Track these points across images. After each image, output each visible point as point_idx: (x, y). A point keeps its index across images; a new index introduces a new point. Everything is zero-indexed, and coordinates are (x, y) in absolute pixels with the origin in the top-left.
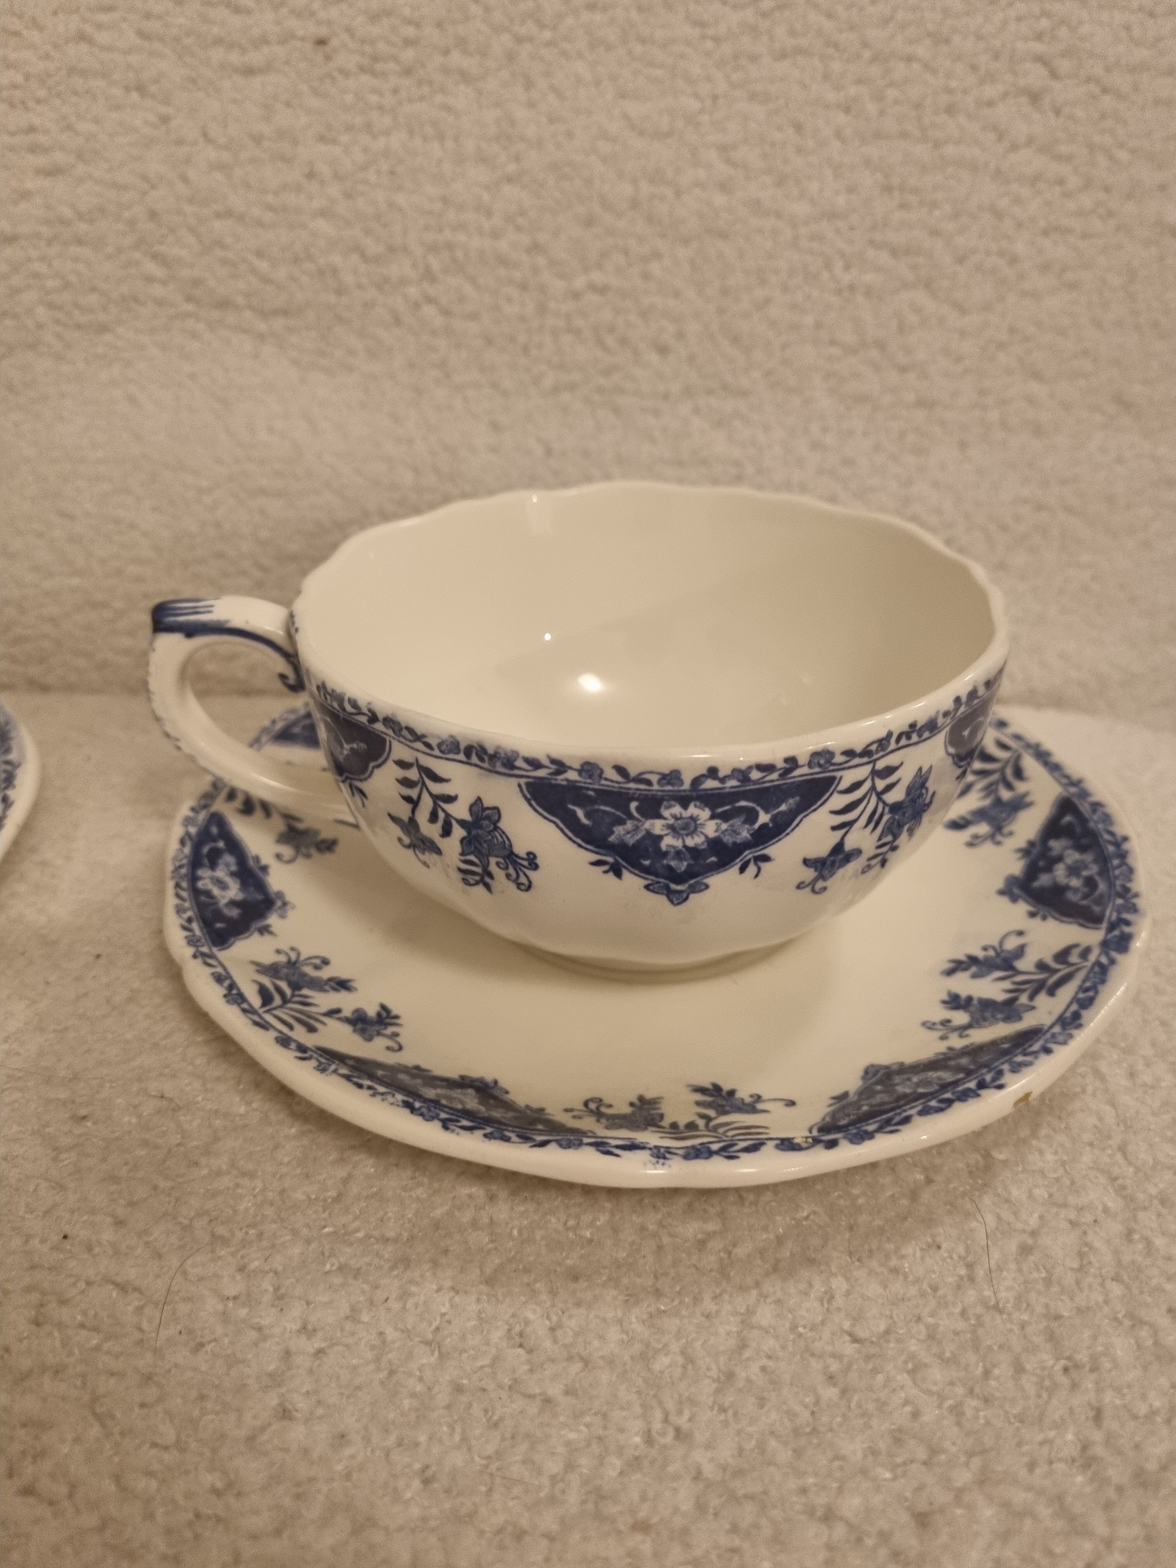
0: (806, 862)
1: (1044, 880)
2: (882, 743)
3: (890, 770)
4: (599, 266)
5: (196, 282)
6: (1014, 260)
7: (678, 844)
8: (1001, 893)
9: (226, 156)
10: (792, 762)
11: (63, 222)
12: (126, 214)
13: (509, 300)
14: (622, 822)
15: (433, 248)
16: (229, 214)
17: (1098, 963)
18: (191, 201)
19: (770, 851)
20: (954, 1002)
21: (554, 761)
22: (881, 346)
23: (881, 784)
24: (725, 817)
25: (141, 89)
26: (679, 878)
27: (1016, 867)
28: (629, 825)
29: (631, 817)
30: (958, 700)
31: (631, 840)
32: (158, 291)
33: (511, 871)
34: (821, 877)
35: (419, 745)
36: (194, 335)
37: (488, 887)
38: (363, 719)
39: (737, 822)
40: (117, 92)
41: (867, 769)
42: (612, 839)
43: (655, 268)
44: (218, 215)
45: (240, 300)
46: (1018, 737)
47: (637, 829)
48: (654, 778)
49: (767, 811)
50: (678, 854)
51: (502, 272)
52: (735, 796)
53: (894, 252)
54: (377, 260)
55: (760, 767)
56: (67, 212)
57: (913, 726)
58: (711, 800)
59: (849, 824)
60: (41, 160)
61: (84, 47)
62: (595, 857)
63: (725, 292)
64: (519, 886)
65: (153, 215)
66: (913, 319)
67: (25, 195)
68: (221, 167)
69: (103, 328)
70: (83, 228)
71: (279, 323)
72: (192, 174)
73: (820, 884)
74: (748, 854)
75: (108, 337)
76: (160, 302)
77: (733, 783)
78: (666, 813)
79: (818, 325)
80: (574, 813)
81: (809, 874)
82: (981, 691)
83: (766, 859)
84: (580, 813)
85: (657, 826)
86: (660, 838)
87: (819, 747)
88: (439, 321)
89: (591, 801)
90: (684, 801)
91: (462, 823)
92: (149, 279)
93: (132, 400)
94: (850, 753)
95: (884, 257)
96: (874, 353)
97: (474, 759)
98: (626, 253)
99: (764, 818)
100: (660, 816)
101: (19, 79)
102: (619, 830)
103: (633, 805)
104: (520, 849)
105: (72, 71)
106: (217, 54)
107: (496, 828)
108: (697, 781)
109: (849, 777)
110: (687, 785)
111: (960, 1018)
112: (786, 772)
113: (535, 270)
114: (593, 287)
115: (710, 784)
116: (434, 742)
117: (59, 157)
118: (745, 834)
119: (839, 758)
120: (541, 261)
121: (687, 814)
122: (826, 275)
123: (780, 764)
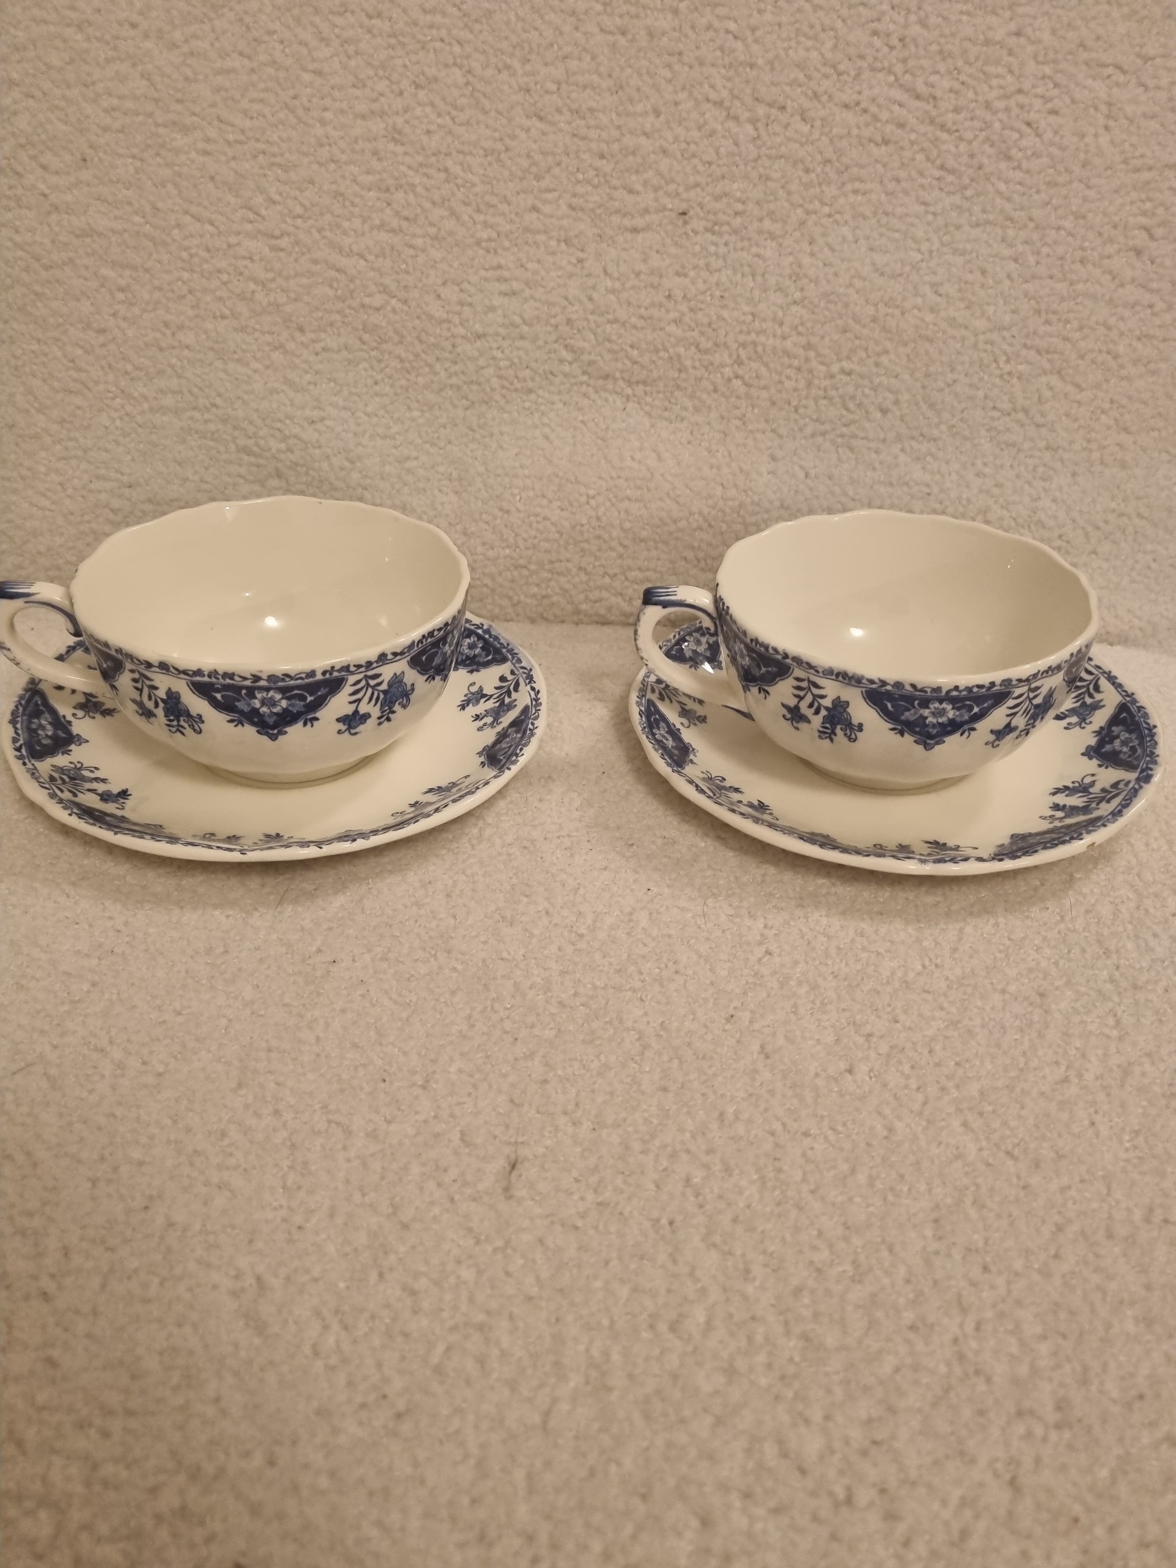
0: (992, 732)
1: (1108, 748)
2: (1035, 676)
3: (1037, 688)
4: (848, 357)
5: (591, 363)
6: (1116, 357)
7: (935, 721)
8: (1083, 754)
9: (617, 285)
10: (993, 684)
11: (515, 326)
12: (553, 321)
13: (789, 378)
14: (909, 710)
15: (743, 345)
16: (616, 321)
17: (1133, 788)
18: (592, 313)
19: (976, 726)
20: (1056, 807)
21: (881, 681)
22: (1026, 411)
23: (1032, 695)
24: (958, 709)
25: (567, 241)
26: (931, 737)
27: (1093, 741)
28: (912, 711)
29: (914, 707)
30: (1072, 655)
31: (912, 719)
32: (566, 368)
33: (848, 732)
34: (998, 739)
35: (812, 671)
36: (585, 395)
37: (832, 740)
38: (779, 657)
39: (963, 711)
40: (553, 243)
41: (1026, 688)
42: (903, 718)
43: (884, 360)
44: (609, 322)
45: (618, 375)
46: (1098, 667)
47: (916, 713)
48: (929, 690)
49: (978, 706)
50: (934, 726)
51: (786, 360)
52: (965, 699)
53: (1039, 352)
54: (706, 352)
55: (979, 686)
56: (517, 320)
57: (1050, 668)
58: (953, 701)
59: (1015, 714)
60: (504, 287)
61: (534, 215)
62: (892, 726)
63: (927, 375)
64: (850, 739)
65: (569, 322)
66: (1048, 394)
67: (492, 309)
68: (613, 291)
69: (530, 391)
70: (526, 329)
71: (640, 389)
72: (595, 296)
73: (997, 743)
74: (966, 727)
75: (533, 396)
76: (566, 375)
77: (965, 693)
78: (931, 706)
79: (986, 397)
80: (886, 706)
81: (992, 737)
82: (1084, 649)
83: (974, 729)
84: (889, 705)
85: (926, 712)
86: (926, 718)
87: (1006, 677)
88: (743, 390)
89: (895, 700)
90: (941, 701)
91: (827, 708)
92: (562, 361)
93: (546, 438)
94: (1020, 680)
95: (1032, 353)
96: (1021, 416)
97: (840, 678)
98: (866, 350)
99: (976, 710)
100: (928, 708)
101: (494, 235)
102: (907, 714)
103: (916, 702)
104: (855, 722)
105: (527, 230)
106: (616, 219)
107: (845, 710)
108: (948, 692)
109: (1018, 692)
110: (944, 693)
111: (1060, 814)
112: (989, 688)
113: (807, 360)
114: (843, 371)
115: (955, 693)
116: (820, 670)
117: (516, 285)
118: (966, 717)
119: (1014, 683)
120: (812, 354)
121: (941, 707)
122: (994, 365)
123: (987, 685)
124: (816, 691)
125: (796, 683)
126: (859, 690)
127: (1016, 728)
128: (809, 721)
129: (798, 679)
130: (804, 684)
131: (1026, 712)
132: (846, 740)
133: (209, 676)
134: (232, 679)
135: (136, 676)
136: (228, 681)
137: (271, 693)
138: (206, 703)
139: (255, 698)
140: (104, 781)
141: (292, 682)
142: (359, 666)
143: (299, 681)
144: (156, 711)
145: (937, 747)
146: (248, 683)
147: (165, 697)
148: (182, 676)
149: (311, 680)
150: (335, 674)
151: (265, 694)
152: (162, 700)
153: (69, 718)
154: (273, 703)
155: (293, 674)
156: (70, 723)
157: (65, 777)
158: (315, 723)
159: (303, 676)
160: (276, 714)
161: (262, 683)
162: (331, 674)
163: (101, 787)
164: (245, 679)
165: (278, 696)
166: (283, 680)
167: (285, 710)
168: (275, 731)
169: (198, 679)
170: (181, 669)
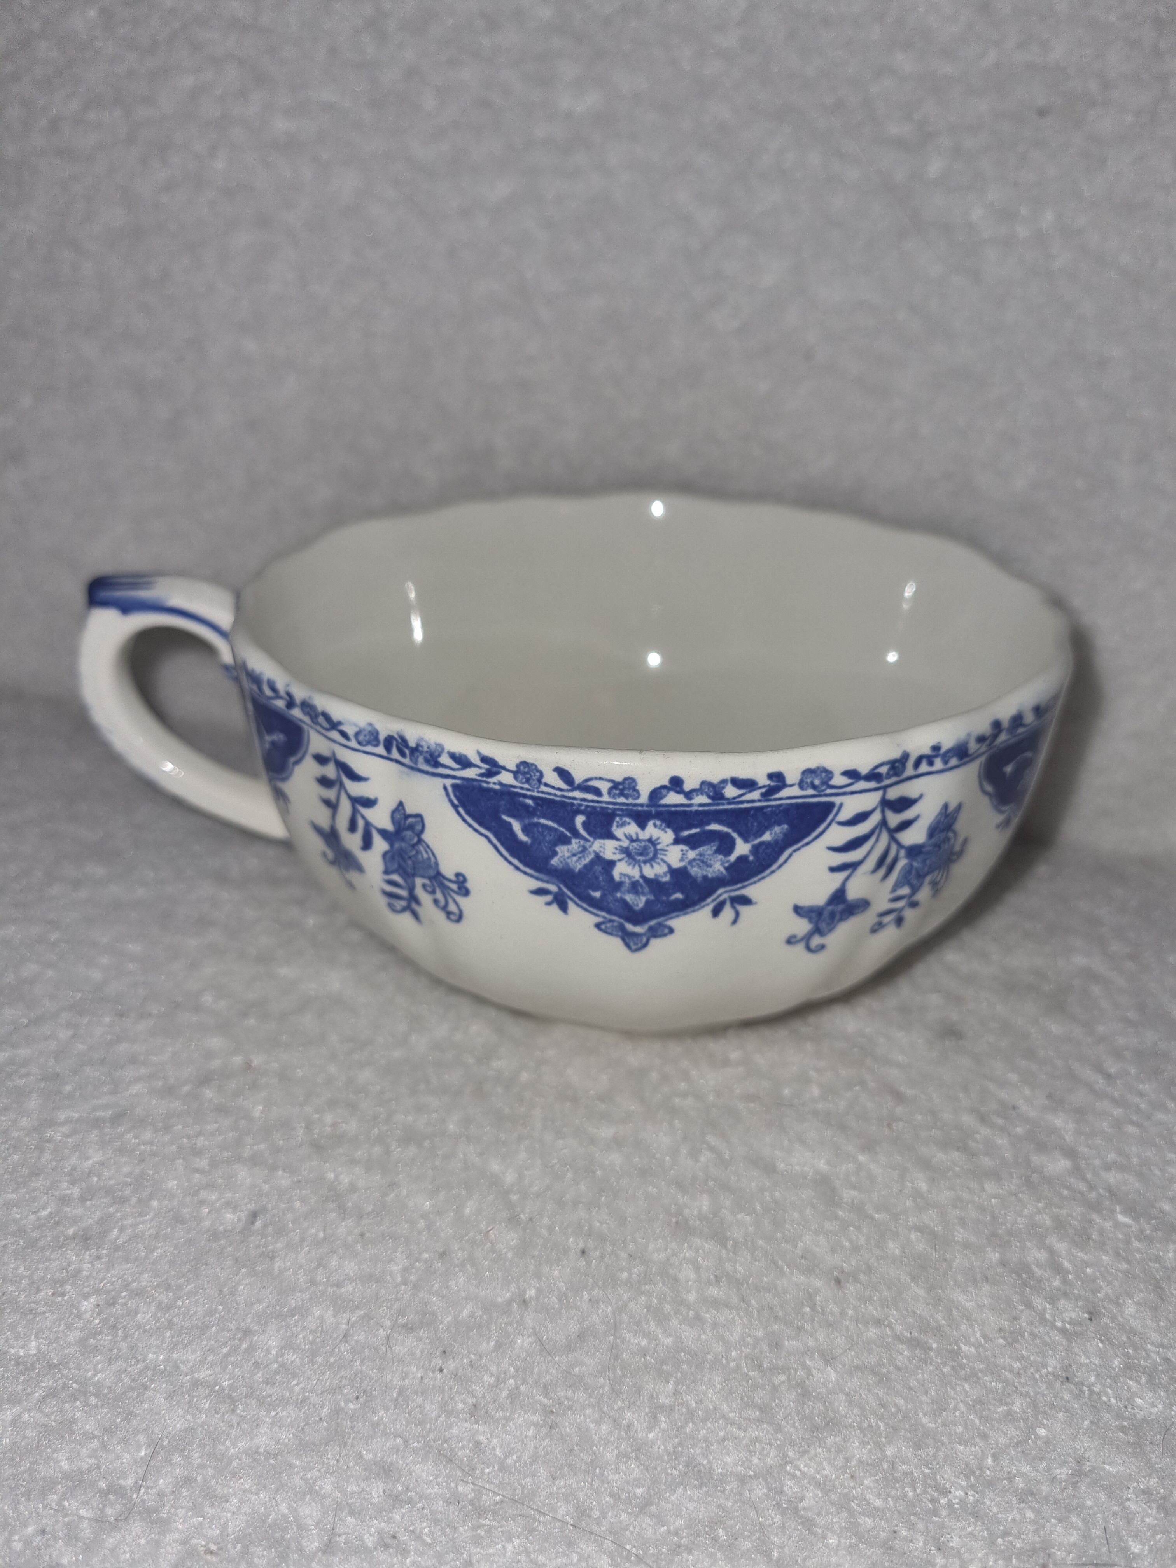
124: (355, 789)
125: (318, 770)
126: (440, 782)
127: (863, 905)
128: (360, 868)
129: (321, 760)
130: (330, 771)
131: (884, 864)
132: (440, 916)
145: (657, 945)
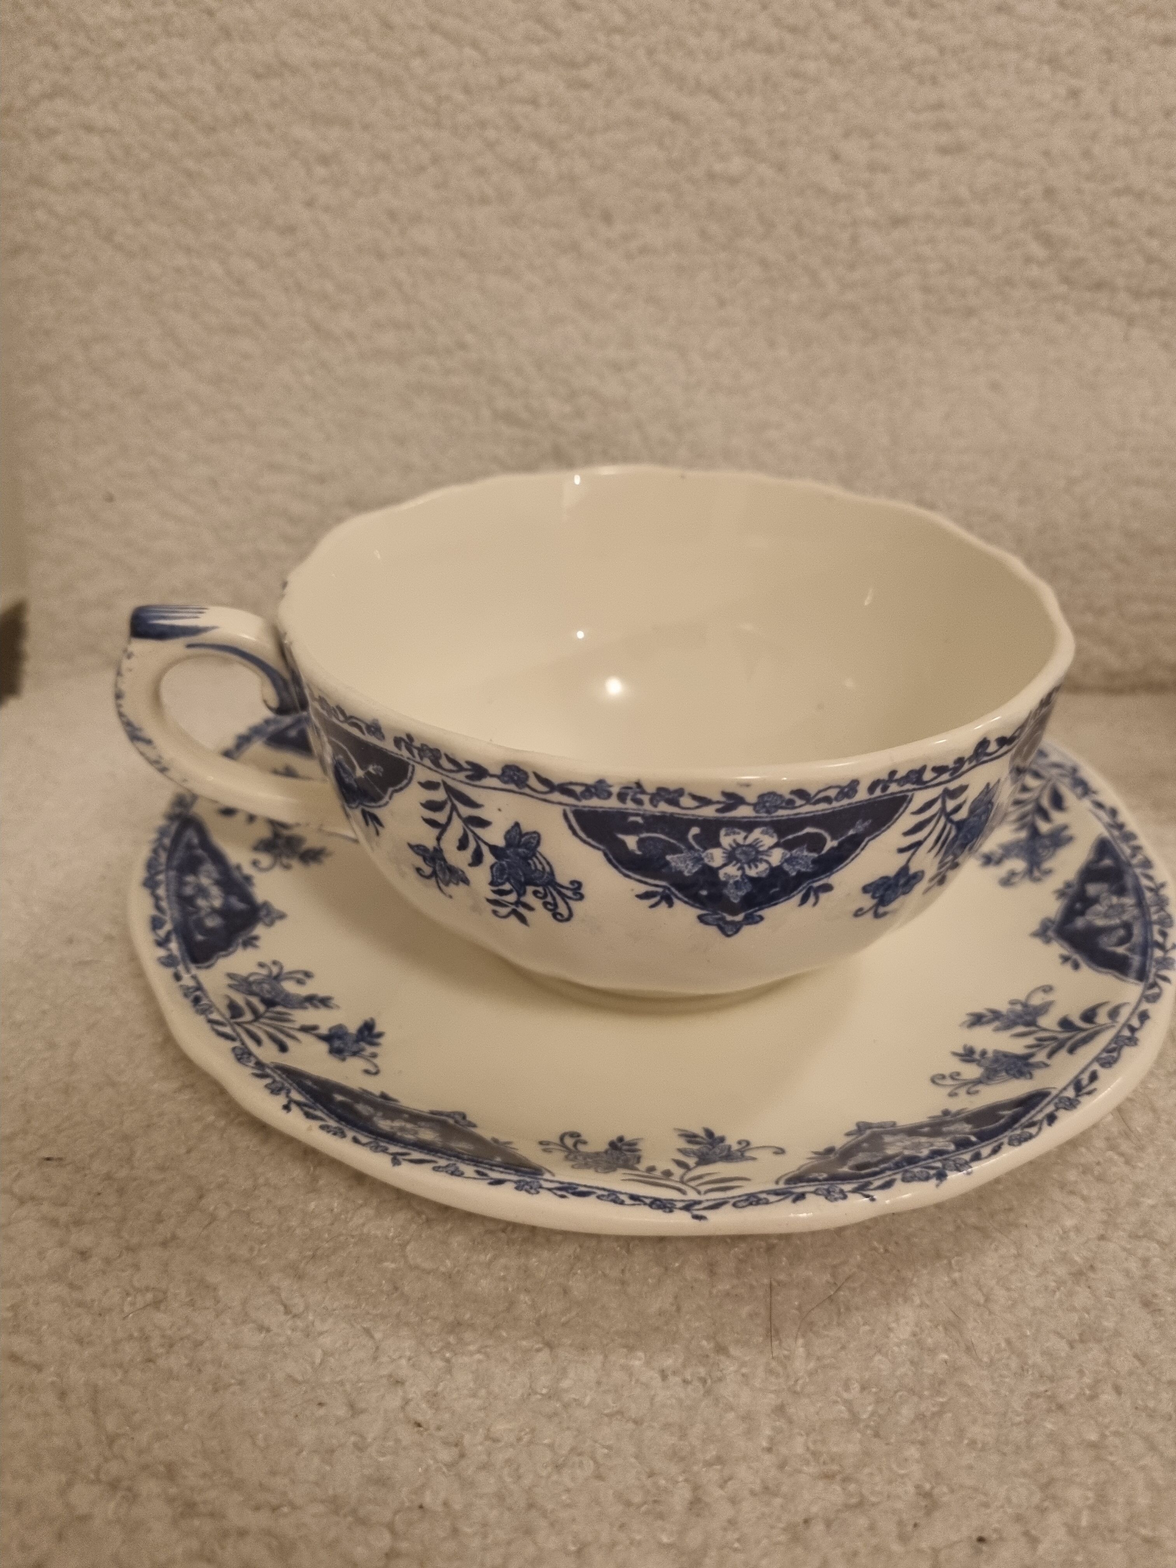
133: (622, 797)
134: (674, 802)
135: (439, 795)
136: (664, 808)
137: (757, 834)
138: (600, 854)
139: (718, 845)
140: (325, 1002)
141: (807, 809)
142: (939, 770)
143: (823, 806)
144: (472, 873)
146: (709, 812)
147: (500, 842)
148: (556, 796)
149: (845, 802)
150: (894, 788)
151: (740, 837)
152: (494, 849)
153: (248, 870)
154: (754, 854)
155: (812, 791)
156: (248, 879)
157: (255, 1001)
158: (823, 896)
159: (832, 793)
160: (752, 880)
161: (743, 812)
162: (885, 789)
163: (325, 1020)
164: (704, 801)
165: (768, 841)
166: (790, 804)
167: (776, 872)
168: (740, 917)
169: (595, 802)
170: (556, 781)
